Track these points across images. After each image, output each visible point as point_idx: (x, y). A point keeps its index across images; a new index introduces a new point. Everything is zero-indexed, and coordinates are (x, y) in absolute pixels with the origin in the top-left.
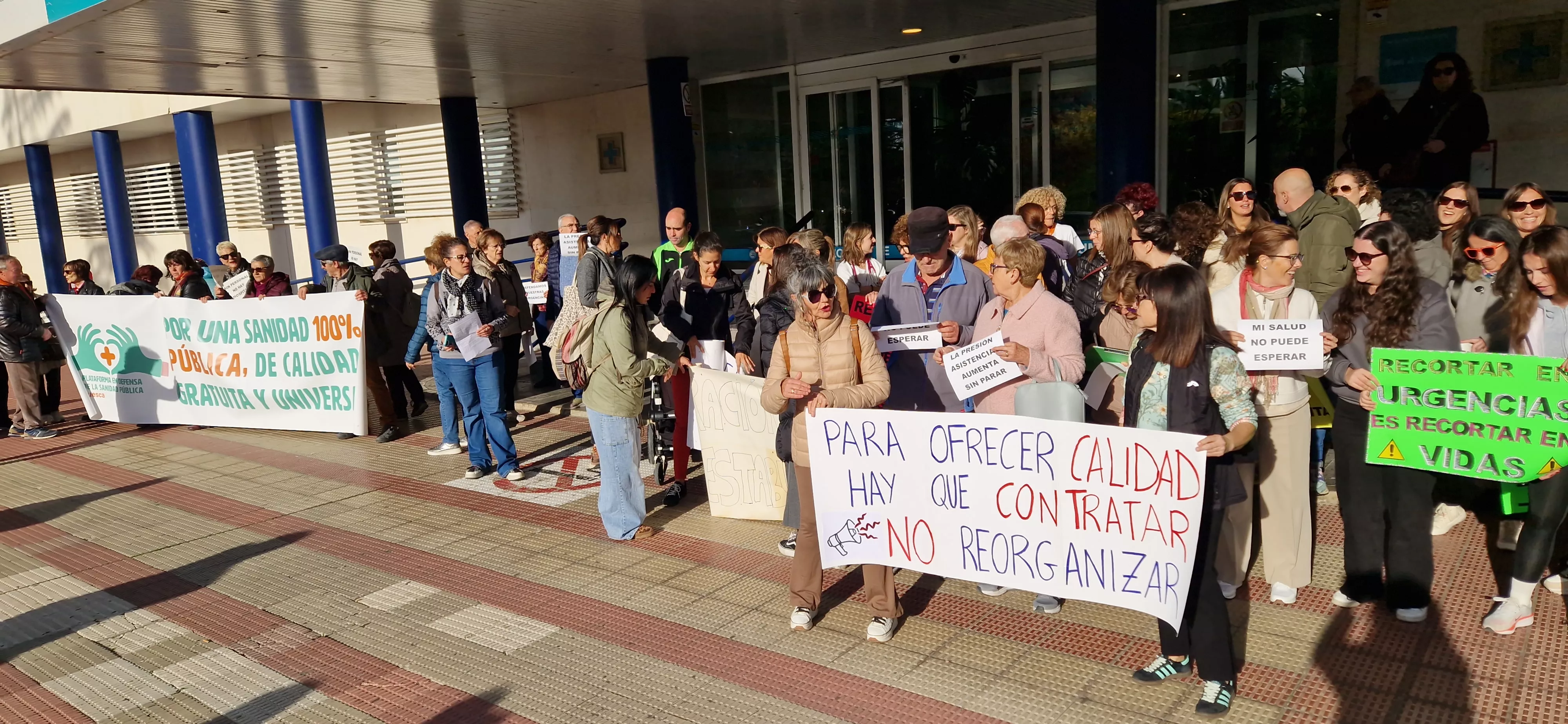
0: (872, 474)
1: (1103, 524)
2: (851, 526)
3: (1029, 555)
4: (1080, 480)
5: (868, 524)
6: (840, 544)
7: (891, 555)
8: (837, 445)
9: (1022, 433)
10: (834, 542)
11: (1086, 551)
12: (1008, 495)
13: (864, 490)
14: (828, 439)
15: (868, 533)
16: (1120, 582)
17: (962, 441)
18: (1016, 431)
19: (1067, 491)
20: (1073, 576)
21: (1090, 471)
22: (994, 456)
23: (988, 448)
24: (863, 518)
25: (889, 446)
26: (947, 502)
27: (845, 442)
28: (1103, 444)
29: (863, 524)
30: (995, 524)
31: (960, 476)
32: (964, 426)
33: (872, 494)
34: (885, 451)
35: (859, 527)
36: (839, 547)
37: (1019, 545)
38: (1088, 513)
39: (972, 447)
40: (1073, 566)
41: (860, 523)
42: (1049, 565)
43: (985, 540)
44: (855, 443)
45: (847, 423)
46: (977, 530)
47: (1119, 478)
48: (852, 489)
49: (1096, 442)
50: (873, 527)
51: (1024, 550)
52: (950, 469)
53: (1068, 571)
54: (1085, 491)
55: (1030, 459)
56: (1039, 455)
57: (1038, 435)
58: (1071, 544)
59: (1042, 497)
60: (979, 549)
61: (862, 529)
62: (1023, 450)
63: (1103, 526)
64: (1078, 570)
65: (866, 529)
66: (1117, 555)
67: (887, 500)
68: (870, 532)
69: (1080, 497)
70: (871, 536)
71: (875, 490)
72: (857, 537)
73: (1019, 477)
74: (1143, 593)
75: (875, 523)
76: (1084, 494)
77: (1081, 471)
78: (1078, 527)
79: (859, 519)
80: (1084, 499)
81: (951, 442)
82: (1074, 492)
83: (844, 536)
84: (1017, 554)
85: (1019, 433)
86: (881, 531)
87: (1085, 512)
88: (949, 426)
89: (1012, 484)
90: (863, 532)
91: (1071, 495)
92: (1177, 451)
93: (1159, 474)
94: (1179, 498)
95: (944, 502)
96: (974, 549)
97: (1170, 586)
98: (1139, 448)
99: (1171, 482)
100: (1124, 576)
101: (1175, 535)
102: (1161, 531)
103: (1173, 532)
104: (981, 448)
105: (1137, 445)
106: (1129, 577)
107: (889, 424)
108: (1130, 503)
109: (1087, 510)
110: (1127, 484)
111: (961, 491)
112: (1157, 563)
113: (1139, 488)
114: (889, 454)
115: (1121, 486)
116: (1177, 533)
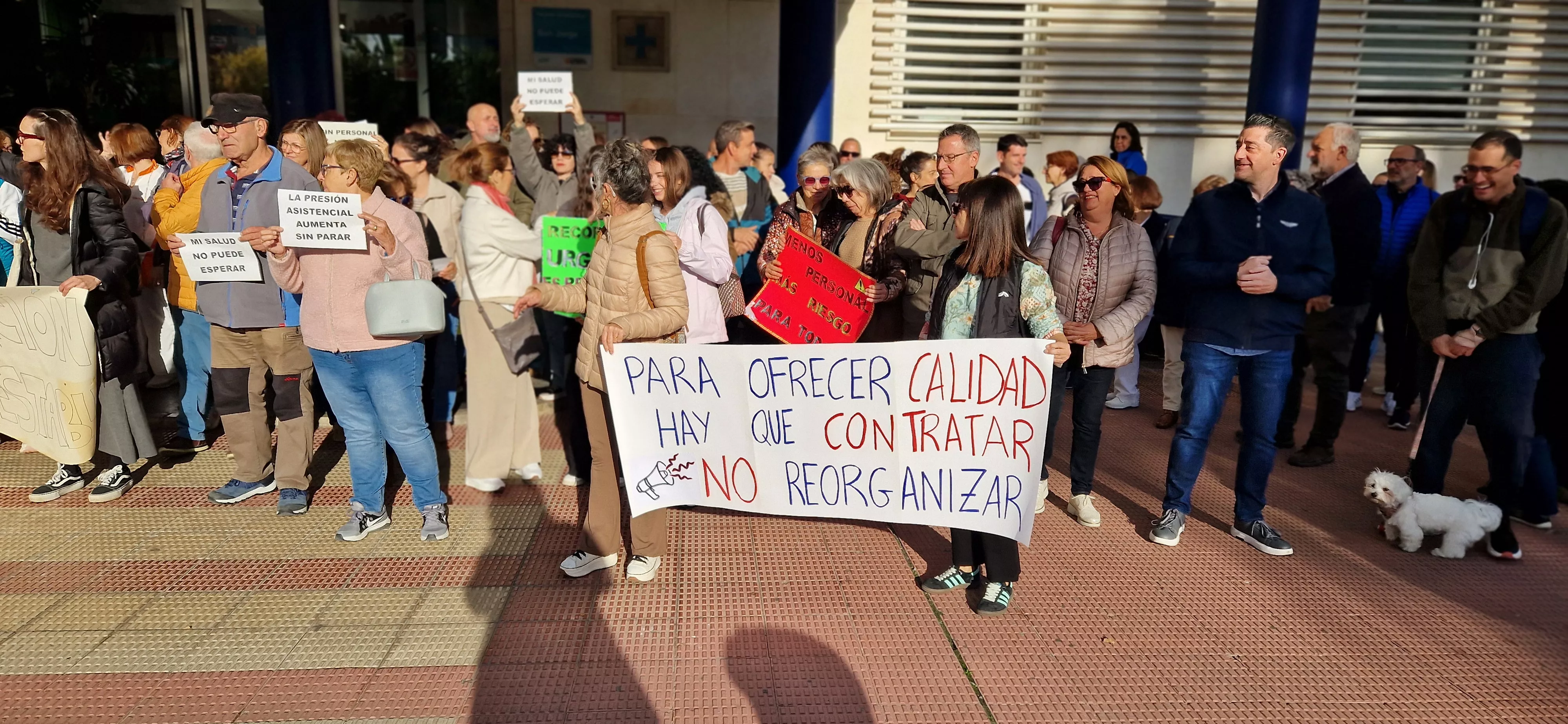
0: (683, 413)
1: (942, 443)
2: (662, 467)
3: (862, 484)
4: (918, 400)
5: (680, 465)
6: (651, 488)
7: (708, 495)
8: (641, 383)
9: (852, 361)
10: (644, 487)
11: (923, 473)
12: (839, 425)
13: (675, 429)
14: (630, 378)
15: (682, 474)
16: (958, 501)
17: (785, 374)
18: (845, 359)
19: (904, 415)
20: (910, 500)
21: (930, 391)
22: (821, 388)
23: (813, 380)
24: (674, 459)
25: (702, 382)
26: (770, 438)
27: (650, 379)
28: (944, 361)
29: (676, 464)
30: (824, 456)
31: (783, 411)
32: (786, 358)
33: (684, 433)
34: (698, 389)
35: (671, 468)
36: (650, 492)
37: (851, 474)
38: (927, 434)
39: (797, 380)
40: (909, 490)
41: (671, 464)
42: (884, 492)
43: (813, 474)
44: (662, 381)
45: (651, 359)
46: (804, 465)
47: (961, 394)
48: (660, 430)
49: (937, 359)
50: (686, 467)
51: (857, 479)
52: (771, 404)
53: (904, 496)
54: (924, 412)
55: (862, 387)
56: (871, 382)
57: (872, 361)
58: (908, 468)
59: (875, 424)
60: (806, 483)
61: (674, 470)
62: (853, 378)
63: (942, 446)
64: (914, 494)
65: (679, 470)
66: (958, 475)
67: (701, 438)
68: (683, 472)
69: (918, 418)
70: (684, 477)
71: (687, 429)
72: (669, 479)
73: (849, 407)
74: (981, 511)
75: (688, 464)
76: (922, 415)
77: (919, 391)
78: (915, 450)
79: (670, 460)
80: (923, 420)
81: (772, 375)
82: (911, 415)
83: (655, 479)
84: (849, 484)
85: (848, 362)
86: (696, 472)
87: (923, 433)
88: (770, 359)
89: (841, 414)
90: (676, 473)
91: (909, 417)
92: (1024, 357)
93: (1004, 384)
94: (1024, 407)
95: (766, 439)
96: (801, 483)
97: (1011, 500)
98: (984, 358)
99: (1016, 390)
100: (963, 495)
101: (1017, 445)
102: (1003, 442)
103: (1015, 442)
104: (807, 380)
105: (981, 356)
106: (968, 495)
107: (701, 359)
108: (972, 417)
109: (925, 431)
110: (970, 397)
111: (784, 426)
112: (997, 478)
113: (982, 400)
114: (701, 391)
115: (964, 401)
116: (1020, 443)
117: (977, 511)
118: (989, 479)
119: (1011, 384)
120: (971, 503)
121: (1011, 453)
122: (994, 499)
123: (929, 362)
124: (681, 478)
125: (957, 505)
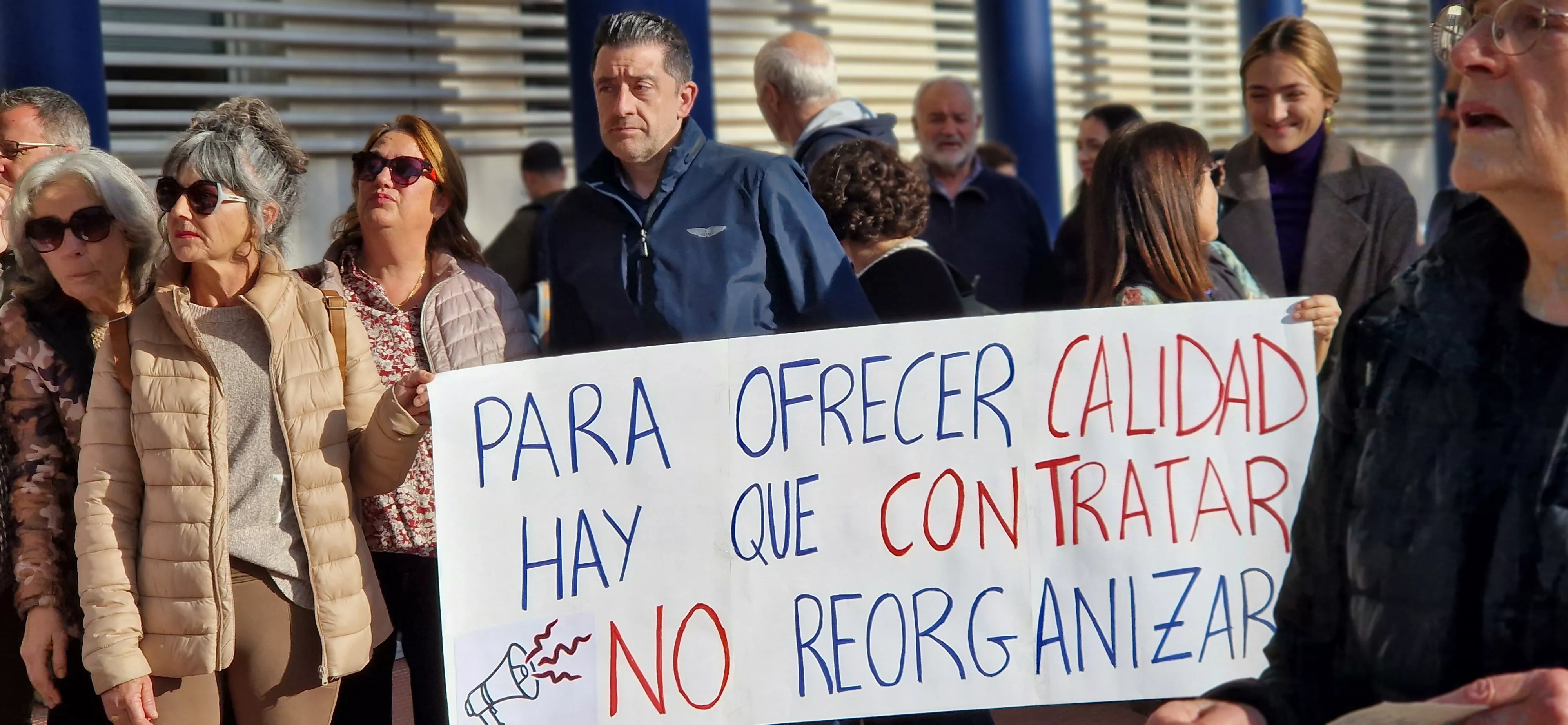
0: (582, 516)
1: (1113, 521)
2: (518, 658)
3: (953, 629)
4: (1066, 435)
5: (558, 650)
6: (491, 706)
7: (613, 710)
9: (943, 358)
11: (1076, 591)
12: (907, 502)
13: (559, 559)
14: (481, 448)
15: (558, 671)
17: (809, 398)
18: (931, 355)
19: (1039, 466)
20: (1052, 651)
21: (1087, 410)
22: (880, 420)
23: (865, 406)
24: (546, 637)
25: (633, 438)
26: (767, 549)
27: (521, 446)
28: (1116, 349)
29: (548, 647)
30: (876, 574)
31: (799, 481)
32: (816, 362)
33: (577, 567)
34: (621, 454)
35: (536, 659)
37: (929, 615)
38: (1082, 507)
39: (833, 409)
40: (1051, 630)
41: (537, 652)
42: (998, 640)
43: (851, 619)
44: (547, 445)
45: (530, 398)
46: (834, 599)
47: (1146, 417)
48: (527, 566)
49: (1101, 348)
50: (571, 652)
51: (942, 620)
52: (776, 468)
53: (1041, 643)
54: (1076, 458)
55: (959, 412)
56: (978, 399)
57: (980, 355)
58: (1047, 581)
59: (982, 490)
60: (837, 642)
61: (545, 660)
62: (943, 394)
63: (1113, 528)
64: (1060, 638)
65: (554, 661)
66: (1146, 586)
67: (612, 575)
68: (565, 663)
69: (1064, 475)
70: (565, 675)
71: (587, 556)
72: (532, 680)
73: (932, 457)
74: (1197, 652)
75: (576, 640)
76: (1070, 467)
77: (1068, 415)
78: (1060, 541)
79: (535, 642)
80: (1075, 476)
81: (785, 403)
82: (1053, 465)
83: (500, 688)
84: (927, 633)
85: (937, 359)
86: (594, 655)
87: (1076, 505)
88: (782, 367)
89: (916, 476)
90: (546, 667)
91: (1047, 471)
92: (1257, 337)
93: (1223, 391)
94: (1263, 431)
95: (758, 550)
96: (824, 645)
97: (1253, 617)
98: (1185, 343)
99: (1246, 402)
100: (1157, 628)
101: (1257, 508)
102: (1228, 508)
103: (1253, 502)
104: (853, 409)
105: (1180, 338)
106: (1168, 627)
107: (638, 383)
108: (1168, 464)
109: (1080, 501)
110: (1162, 424)
111: (800, 515)
112: (1222, 580)
113: (1185, 428)
114: (629, 461)
115: (1150, 431)
116: (1261, 503)
117: (1189, 655)
118: (1206, 585)
119: (1236, 390)
120: (1176, 642)
121: (1245, 525)
122: (1219, 622)
123: (1086, 352)
124: (556, 680)
125: (1146, 652)
